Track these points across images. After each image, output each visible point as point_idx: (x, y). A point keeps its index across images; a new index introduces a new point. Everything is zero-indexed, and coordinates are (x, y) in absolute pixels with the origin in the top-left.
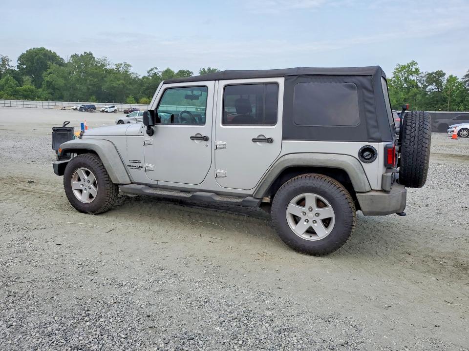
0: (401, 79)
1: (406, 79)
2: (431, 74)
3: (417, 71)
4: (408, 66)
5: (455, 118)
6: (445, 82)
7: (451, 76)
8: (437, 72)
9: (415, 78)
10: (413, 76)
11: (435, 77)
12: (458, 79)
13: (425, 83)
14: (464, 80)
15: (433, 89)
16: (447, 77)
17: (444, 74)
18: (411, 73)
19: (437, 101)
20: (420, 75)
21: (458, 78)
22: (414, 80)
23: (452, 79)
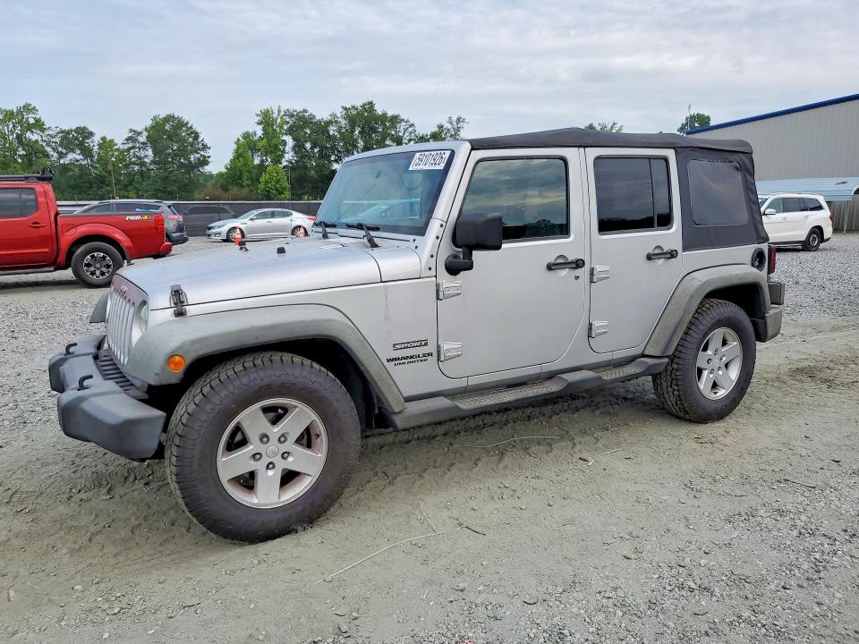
0: (11, 137)
1: (19, 137)
2: (68, 132)
3: (39, 125)
4: (20, 112)
5: (186, 211)
6: (96, 148)
7: (104, 139)
8: (78, 128)
9: (40, 139)
10: (32, 132)
11: (77, 139)
12: (116, 145)
13: (60, 149)
14: (126, 147)
15: (78, 161)
16: (97, 139)
17: (91, 134)
18: (30, 128)
19: (91, 184)
20: (47, 132)
21: (116, 141)
22: (37, 141)
23: (106, 144)
